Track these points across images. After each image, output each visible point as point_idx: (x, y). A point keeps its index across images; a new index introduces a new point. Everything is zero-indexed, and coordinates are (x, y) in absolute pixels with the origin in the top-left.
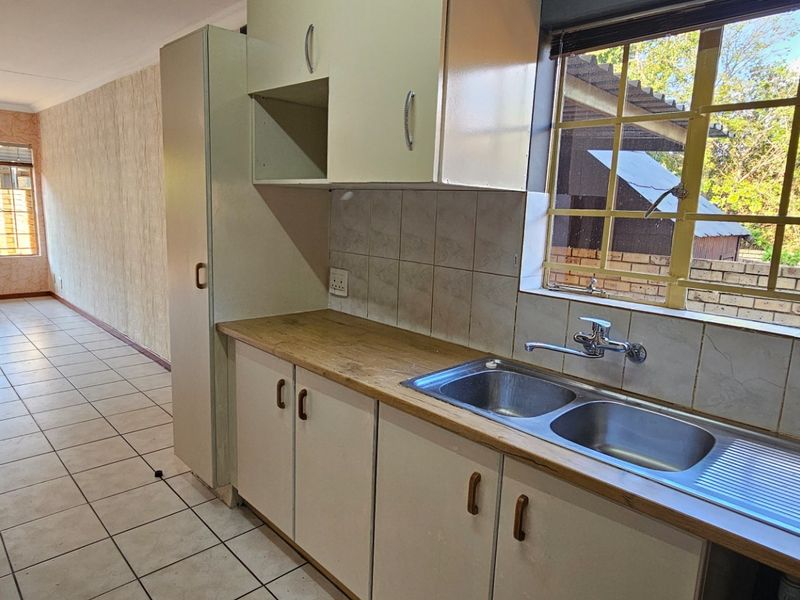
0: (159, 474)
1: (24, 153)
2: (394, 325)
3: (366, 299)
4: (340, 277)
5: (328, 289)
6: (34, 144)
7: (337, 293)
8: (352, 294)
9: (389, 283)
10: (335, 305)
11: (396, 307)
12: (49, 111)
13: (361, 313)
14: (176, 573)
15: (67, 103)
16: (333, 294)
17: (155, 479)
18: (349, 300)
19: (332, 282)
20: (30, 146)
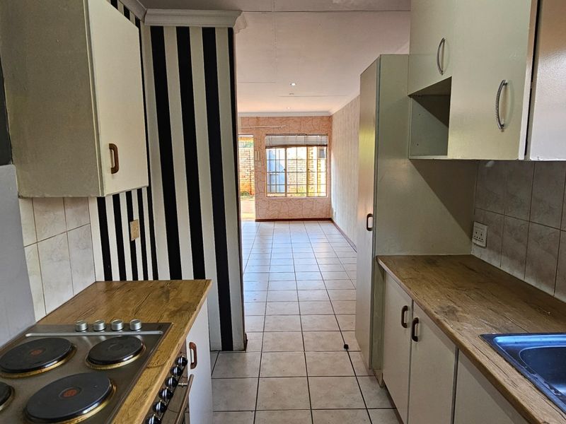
0: (346, 347)
1: (324, 139)
2: (522, 279)
3: (500, 252)
4: (481, 230)
5: (471, 238)
6: (329, 134)
7: (478, 243)
8: (489, 245)
9: (519, 240)
10: (476, 252)
11: (524, 262)
12: (336, 113)
13: (495, 263)
14: (332, 417)
15: (343, 109)
16: (475, 244)
17: (344, 349)
18: (486, 250)
19: (474, 234)
20: (327, 135)
